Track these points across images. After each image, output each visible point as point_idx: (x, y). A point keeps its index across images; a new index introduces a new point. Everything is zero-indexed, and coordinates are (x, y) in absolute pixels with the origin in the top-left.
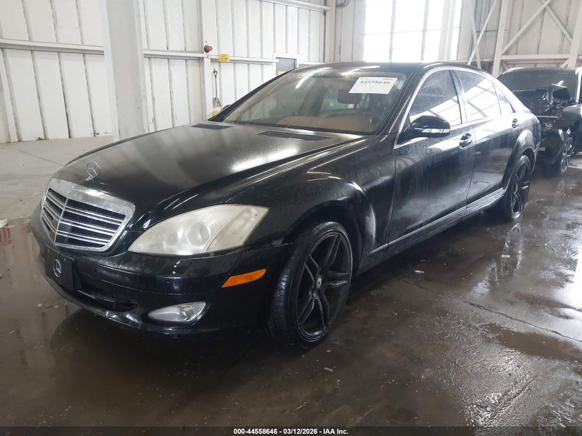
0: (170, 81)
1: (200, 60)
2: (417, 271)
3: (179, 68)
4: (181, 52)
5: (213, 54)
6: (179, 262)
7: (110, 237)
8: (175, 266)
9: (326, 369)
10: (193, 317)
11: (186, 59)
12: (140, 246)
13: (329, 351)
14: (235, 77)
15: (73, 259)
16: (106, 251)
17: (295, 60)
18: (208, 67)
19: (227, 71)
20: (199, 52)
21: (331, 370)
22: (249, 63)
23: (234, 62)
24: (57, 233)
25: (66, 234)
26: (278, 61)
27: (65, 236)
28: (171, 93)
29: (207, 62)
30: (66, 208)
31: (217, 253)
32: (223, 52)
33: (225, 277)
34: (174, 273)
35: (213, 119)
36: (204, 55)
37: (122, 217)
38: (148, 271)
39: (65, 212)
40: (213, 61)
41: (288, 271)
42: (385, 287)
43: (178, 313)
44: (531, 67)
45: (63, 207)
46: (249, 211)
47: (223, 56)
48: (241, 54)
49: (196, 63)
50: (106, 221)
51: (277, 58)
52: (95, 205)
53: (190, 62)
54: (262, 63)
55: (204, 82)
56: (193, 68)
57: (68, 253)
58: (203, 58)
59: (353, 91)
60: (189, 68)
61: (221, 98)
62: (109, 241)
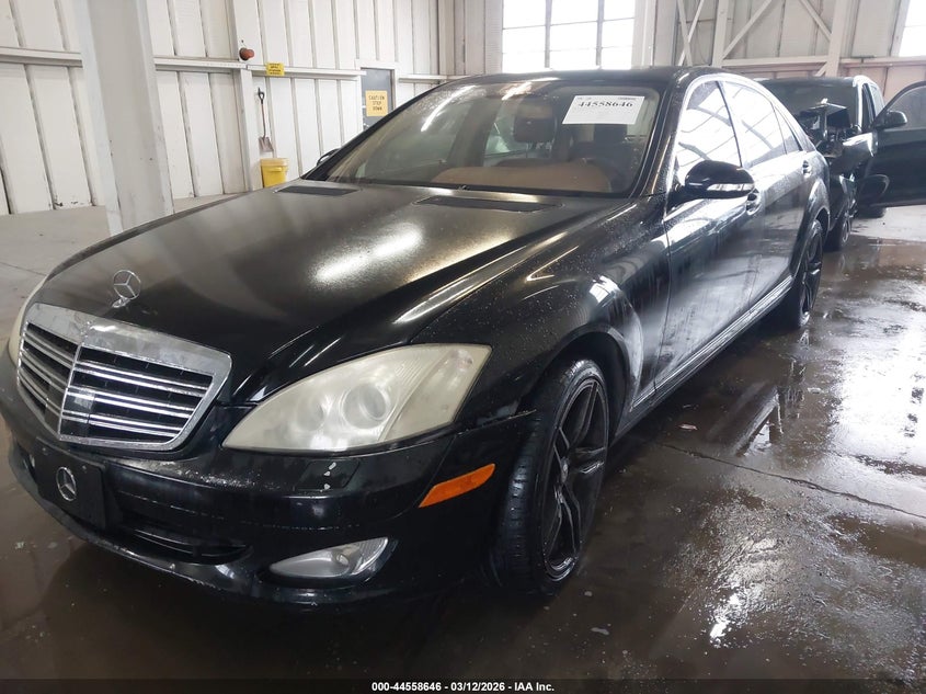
0: (184, 110)
1: (235, 73)
2: (685, 427)
3: (197, 87)
4: (200, 59)
5: (256, 62)
6: (334, 464)
7: (181, 422)
8: (328, 474)
9: (595, 630)
10: (362, 567)
11: (210, 72)
12: (246, 435)
13: (589, 594)
14: (294, 102)
15: (102, 467)
16: (175, 449)
17: (391, 71)
18: (249, 85)
19: (279, 90)
20: (231, 60)
21: (605, 632)
22: (316, 77)
23: (292, 76)
24: (62, 417)
25: (82, 418)
26: (364, 73)
27: (81, 420)
28: (187, 130)
29: (246, 76)
30: (78, 366)
31: (402, 442)
32: (271, 60)
33: (423, 486)
34: (327, 487)
35: (310, 176)
36: (241, 64)
37: (205, 380)
38: (271, 487)
39: (76, 373)
40: (256, 74)
41: (524, 462)
42: (641, 460)
43: (330, 560)
44: (803, 75)
45: (71, 363)
46: (454, 355)
47: (273, 66)
48: (302, 63)
49: (226, 78)
50: (171, 390)
51: (362, 68)
52: (144, 359)
53: (215, 77)
54: (338, 78)
55: (243, 111)
56: (222, 87)
57: (89, 455)
58: (238, 71)
59: (569, 120)
60: (216, 87)
61: (273, 138)
62: (181, 429)
